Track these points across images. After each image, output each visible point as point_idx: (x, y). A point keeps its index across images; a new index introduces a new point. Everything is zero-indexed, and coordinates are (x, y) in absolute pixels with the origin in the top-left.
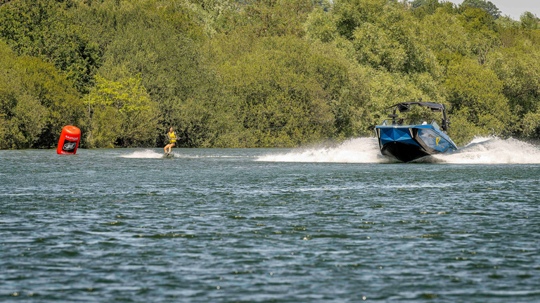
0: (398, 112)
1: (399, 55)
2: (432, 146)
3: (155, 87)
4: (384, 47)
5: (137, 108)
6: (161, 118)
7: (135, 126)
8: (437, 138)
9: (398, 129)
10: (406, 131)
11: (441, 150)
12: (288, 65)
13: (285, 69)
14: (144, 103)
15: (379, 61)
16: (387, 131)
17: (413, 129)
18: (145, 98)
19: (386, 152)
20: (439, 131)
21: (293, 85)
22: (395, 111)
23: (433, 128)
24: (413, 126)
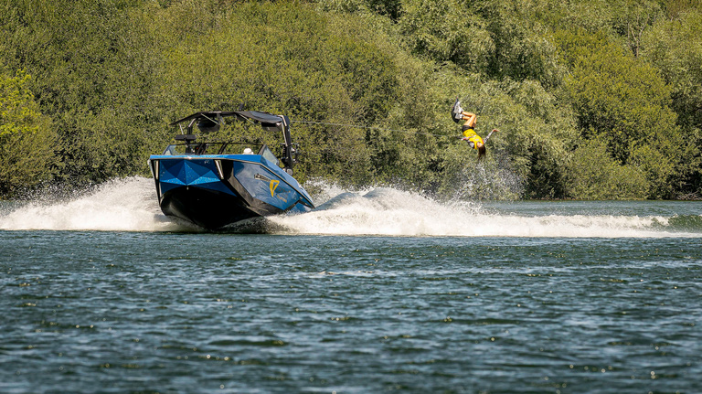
0: (196, 130)
1: (480, 40)
2: (263, 199)
3: (48, 90)
4: (454, 29)
5: (16, 130)
6: (60, 148)
7: (13, 161)
8: (272, 182)
9: (193, 161)
10: (211, 165)
11: (281, 207)
12: (289, 55)
13: (283, 62)
14: (29, 120)
15: (446, 51)
16: (171, 166)
17: (224, 162)
18: (31, 109)
19: (171, 208)
20: (277, 168)
21: (297, 90)
22: (190, 130)
23: (263, 161)
24: (224, 156)
